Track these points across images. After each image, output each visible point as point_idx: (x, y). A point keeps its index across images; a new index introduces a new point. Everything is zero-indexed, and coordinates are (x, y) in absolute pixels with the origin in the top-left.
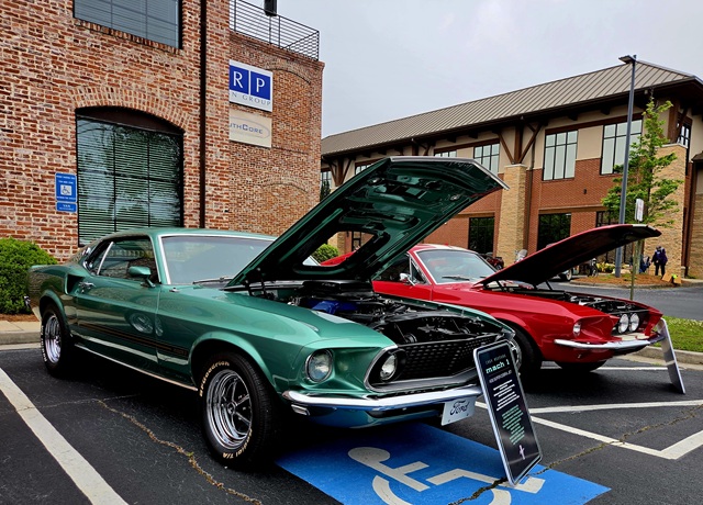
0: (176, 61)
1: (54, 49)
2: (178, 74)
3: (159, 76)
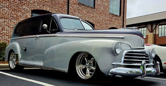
0: (120, 18)
1: (107, 18)
2: (120, 21)
3: (118, 21)
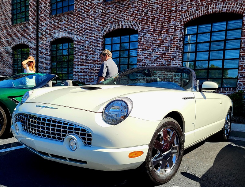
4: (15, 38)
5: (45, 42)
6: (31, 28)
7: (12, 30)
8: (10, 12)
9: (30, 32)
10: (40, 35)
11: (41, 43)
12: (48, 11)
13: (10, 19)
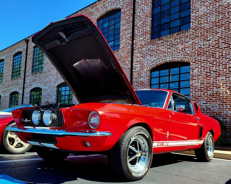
4: (12, 88)
5: (27, 90)
6: (21, 81)
7: (11, 83)
8: (11, 71)
9: (20, 84)
10: (25, 85)
11: (25, 91)
12: (30, 71)
13: (11, 76)
